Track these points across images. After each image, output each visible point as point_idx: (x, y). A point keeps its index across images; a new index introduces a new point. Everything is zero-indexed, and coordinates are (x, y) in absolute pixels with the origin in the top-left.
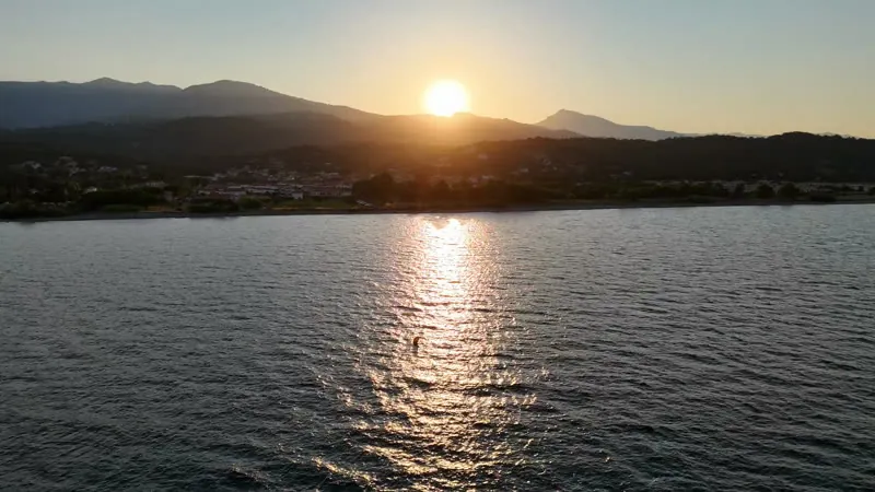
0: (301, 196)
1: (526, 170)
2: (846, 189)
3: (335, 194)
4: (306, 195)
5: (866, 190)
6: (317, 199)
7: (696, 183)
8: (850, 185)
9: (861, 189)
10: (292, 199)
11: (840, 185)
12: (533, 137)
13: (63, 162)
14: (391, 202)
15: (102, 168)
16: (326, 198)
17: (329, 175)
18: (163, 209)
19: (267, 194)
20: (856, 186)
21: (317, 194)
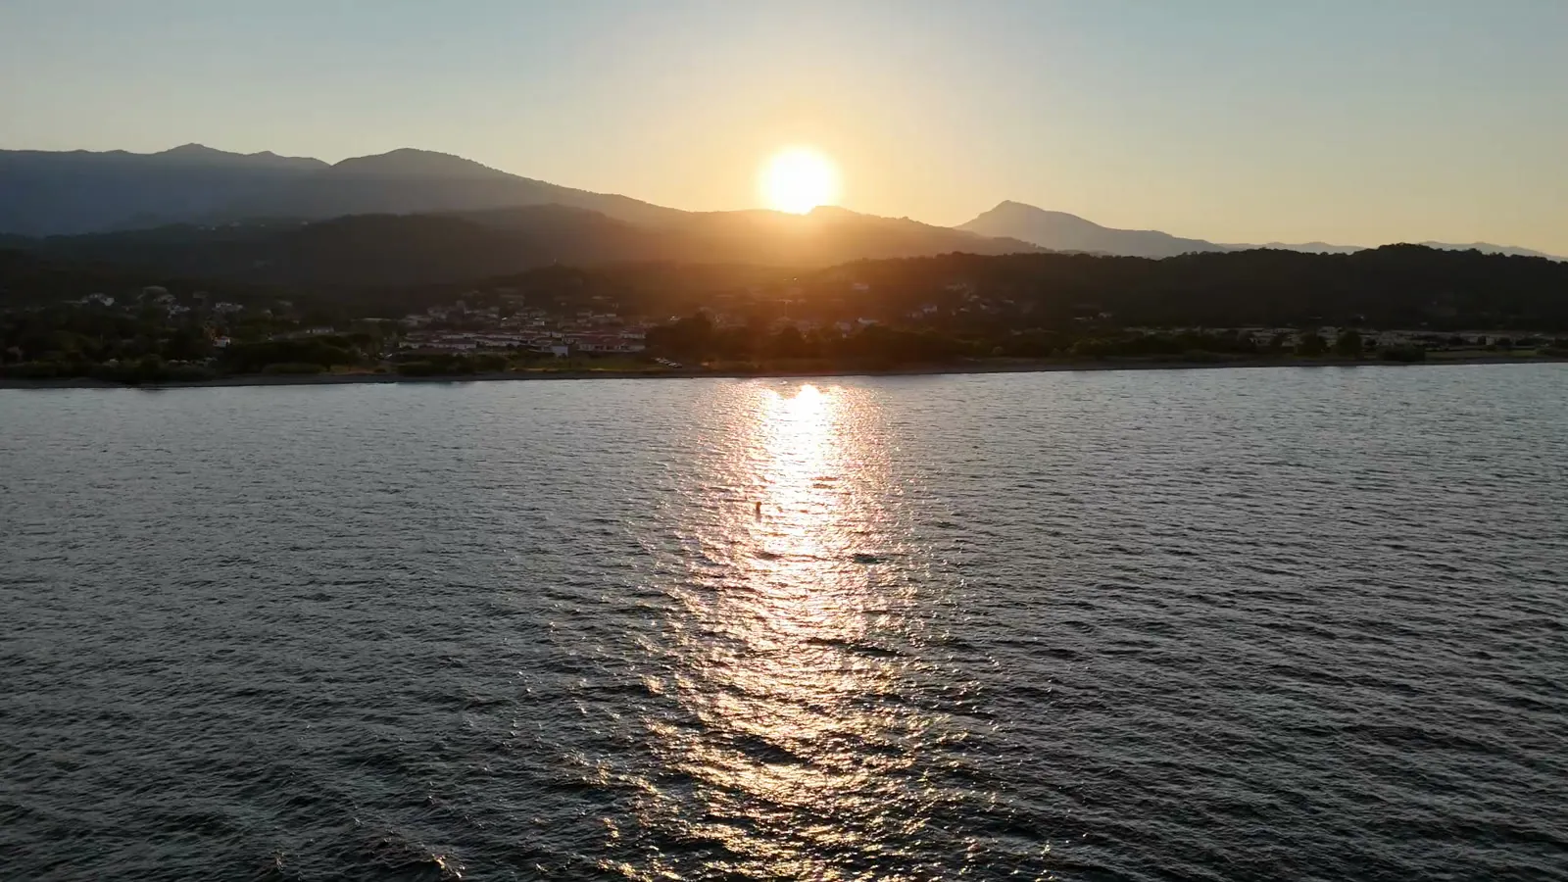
0: (565, 350)
1: (935, 309)
2: (1458, 341)
3: (618, 348)
4: (573, 350)
5: (1489, 342)
6: (593, 355)
7: (1214, 332)
8: (1463, 335)
9: (1482, 341)
10: (552, 354)
11: (1449, 335)
12: (949, 251)
13: (153, 295)
14: (710, 361)
15: (218, 306)
16: (606, 355)
17: (601, 318)
18: (354, 370)
19: (510, 347)
20: (1474, 337)
21: (591, 348)
